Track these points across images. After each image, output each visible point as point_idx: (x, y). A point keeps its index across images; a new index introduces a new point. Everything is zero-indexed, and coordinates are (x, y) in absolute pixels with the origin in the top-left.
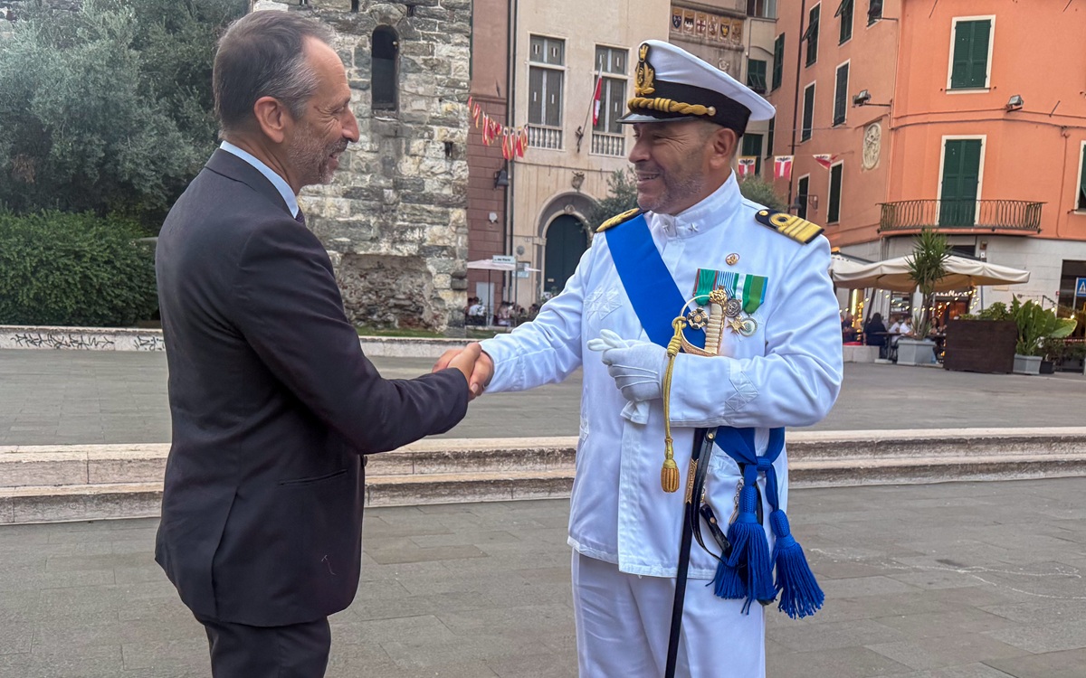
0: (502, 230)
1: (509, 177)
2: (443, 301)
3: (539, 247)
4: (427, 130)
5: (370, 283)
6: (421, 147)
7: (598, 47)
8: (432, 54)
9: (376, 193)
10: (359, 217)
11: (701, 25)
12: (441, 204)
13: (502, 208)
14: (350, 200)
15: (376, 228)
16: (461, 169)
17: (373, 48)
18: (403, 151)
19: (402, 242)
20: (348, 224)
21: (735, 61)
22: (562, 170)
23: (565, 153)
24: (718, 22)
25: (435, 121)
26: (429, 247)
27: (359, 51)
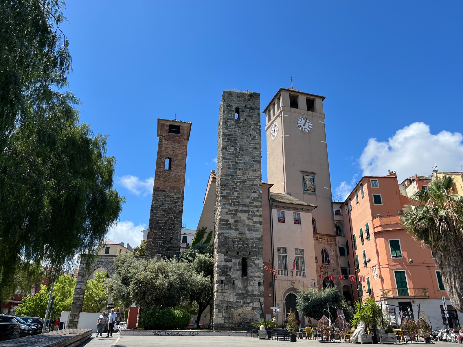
0: (273, 299)
1: (274, 284)
2: (259, 321)
3: (284, 303)
4: (254, 279)
5: (241, 317)
6: (253, 283)
7: (295, 249)
8: (255, 262)
9: (243, 294)
10: (239, 300)
11: (324, 239)
12: (257, 296)
13: (272, 293)
14: (236, 297)
15: (242, 303)
16: (262, 288)
17: (242, 262)
18: (249, 284)
19: (249, 306)
20: (236, 302)
21: (335, 248)
22: (288, 281)
23: (289, 277)
24: (329, 238)
25: (256, 277)
26: (255, 307)
27: (239, 263)
